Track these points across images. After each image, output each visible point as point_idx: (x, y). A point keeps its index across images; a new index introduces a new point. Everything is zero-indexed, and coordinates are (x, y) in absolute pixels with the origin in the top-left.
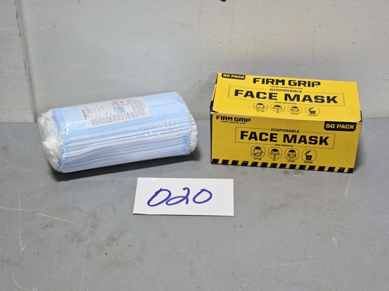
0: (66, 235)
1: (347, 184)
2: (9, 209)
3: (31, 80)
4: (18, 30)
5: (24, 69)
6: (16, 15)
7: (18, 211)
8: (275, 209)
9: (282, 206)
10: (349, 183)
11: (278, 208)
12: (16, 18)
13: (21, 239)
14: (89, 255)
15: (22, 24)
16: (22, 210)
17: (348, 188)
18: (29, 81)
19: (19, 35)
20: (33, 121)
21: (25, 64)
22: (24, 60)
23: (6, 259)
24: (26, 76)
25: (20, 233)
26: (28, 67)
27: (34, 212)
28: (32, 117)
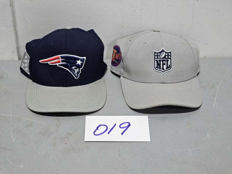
0: (40, 132)
1: (215, 100)
2: (4, 115)
3: (16, 33)
4: (9, 3)
5: (12, 27)
7: (10, 116)
10: (216, 99)
13: (12, 134)
14: (55, 144)
16: (12, 115)
17: (215, 102)
19: (10, 6)
20: (18, 60)
21: (13, 24)
22: (12, 21)
23: (3, 147)
24: (14, 31)
25: (12, 130)
26: (15, 26)
27: (20, 117)
28: (17, 57)
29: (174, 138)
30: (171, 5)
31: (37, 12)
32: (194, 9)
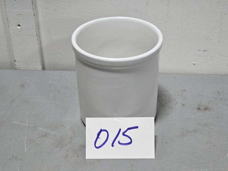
0: (54, 143)
2: (20, 124)
3: (40, 43)
4: (33, 12)
5: (36, 36)
6: (31, 2)
7: (26, 126)
8: (190, 132)
9: (195, 131)
11: (192, 132)
12: (31, 4)
13: (26, 143)
15: (36, 8)
16: (28, 125)
18: (39, 44)
19: (33, 15)
20: (41, 70)
21: (37, 33)
22: (36, 31)
23: (15, 156)
24: (37, 41)
25: (25, 140)
26: (39, 35)
27: (36, 127)
28: (41, 67)
29: (191, 156)
30: (197, 18)
31: (61, 22)
32: (222, 22)
